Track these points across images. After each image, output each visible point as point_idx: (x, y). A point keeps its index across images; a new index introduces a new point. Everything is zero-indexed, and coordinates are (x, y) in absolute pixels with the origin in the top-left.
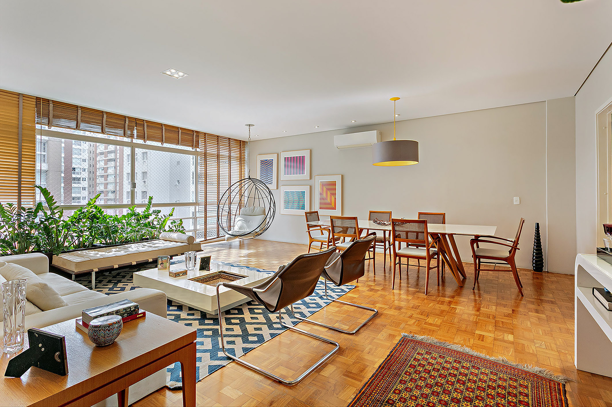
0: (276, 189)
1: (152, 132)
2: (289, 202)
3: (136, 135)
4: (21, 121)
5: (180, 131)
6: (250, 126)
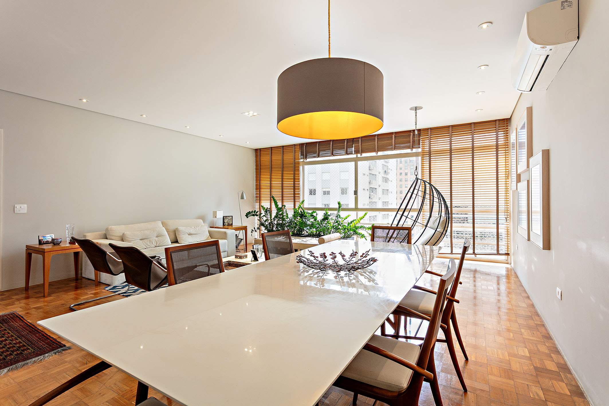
1: (366, 144)
3: (353, 151)
4: (294, 160)
5: (393, 136)
6: (416, 109)
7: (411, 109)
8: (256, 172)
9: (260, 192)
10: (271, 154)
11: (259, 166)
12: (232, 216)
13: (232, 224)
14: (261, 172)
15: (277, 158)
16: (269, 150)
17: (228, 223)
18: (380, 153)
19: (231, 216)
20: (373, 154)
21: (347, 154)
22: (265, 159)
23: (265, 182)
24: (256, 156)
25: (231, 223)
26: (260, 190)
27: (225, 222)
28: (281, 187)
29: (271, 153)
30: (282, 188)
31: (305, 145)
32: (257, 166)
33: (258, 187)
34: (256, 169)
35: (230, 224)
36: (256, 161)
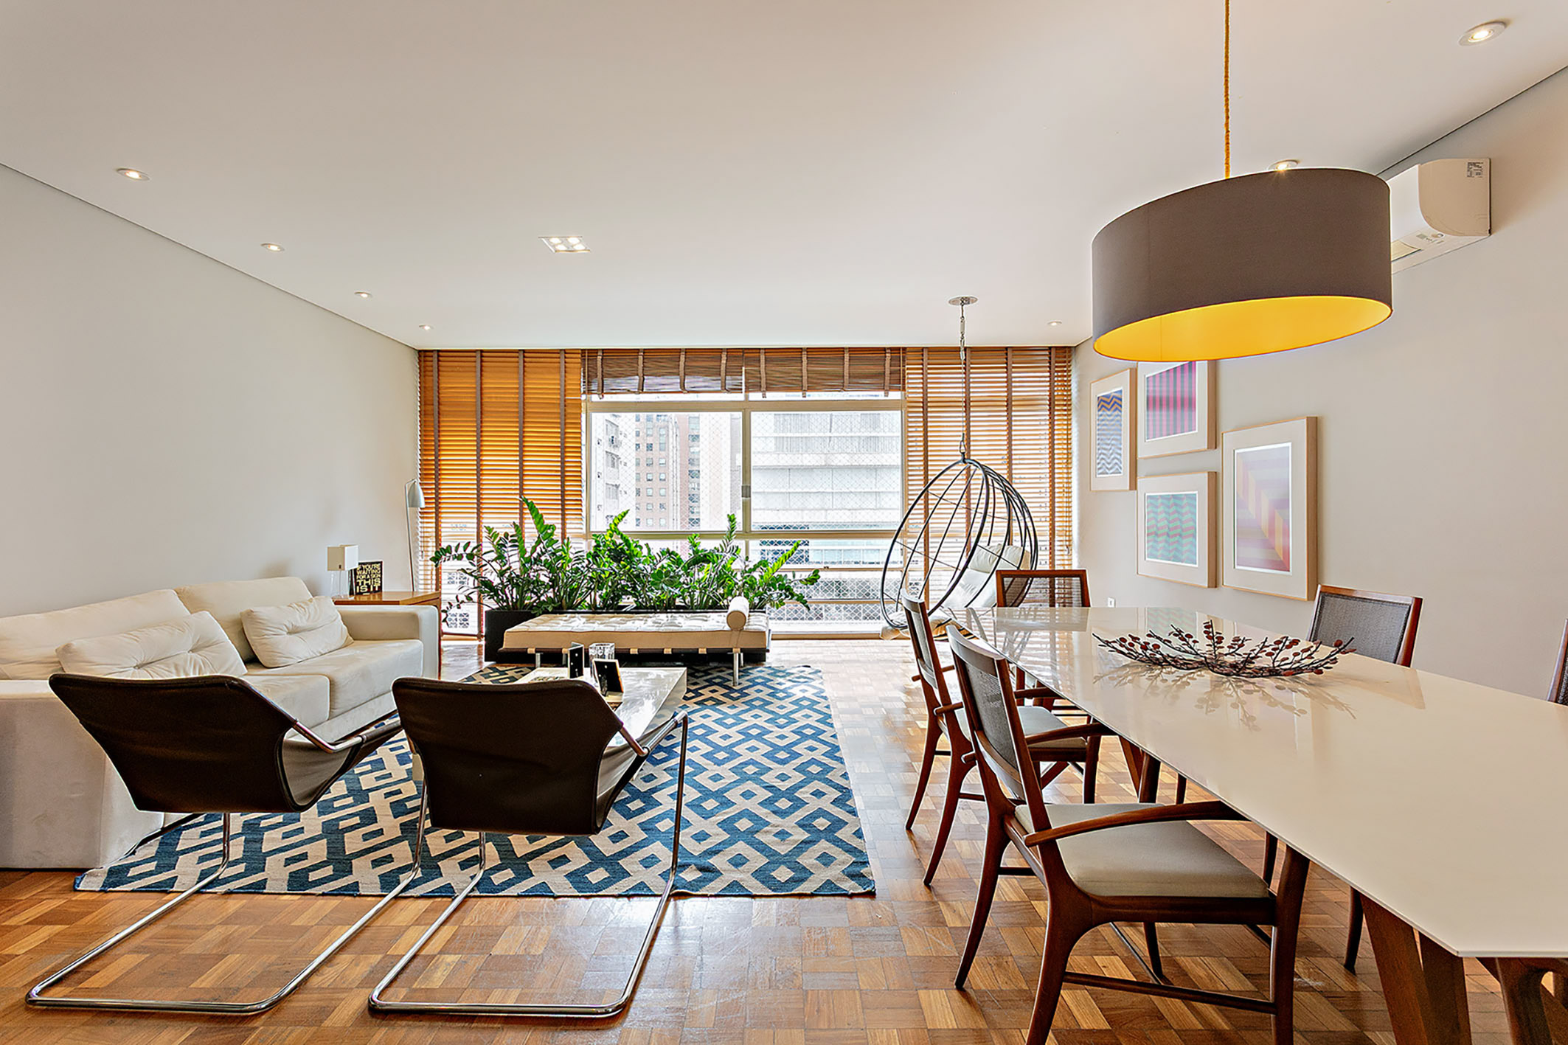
0: (1128, 488)
1: (777, 370)
2: (1159, 532)
3: (743, 385)
4: (563, 394)
5: (847, 356)
6: (965, 301)
7: (953, 302)
8: (423, 424)
9: (437, 484)
10: (481, 371)
11: (436, 404)
12: (381, 563)
13: (380, 588)
14: (442, 424)
15: (501, 385)
16: (473, 359)
17: (369, 587)
18: (814, 396)
19: (377, 563)
20: (797, 396)
21: (724, 389)
22: (457, 385)
23: (457, 454)
24: (423, 373)
25: (377, 586)
26: (437, 479)
27: (360, 581)
28: (518, 473)
29: (482, 366)
30: (522, 475)
31: (600, 353)
32: (424, 402)
33: (432, 471)
34: (423, 413)
35: (374, 588)
36: (423, 389)
